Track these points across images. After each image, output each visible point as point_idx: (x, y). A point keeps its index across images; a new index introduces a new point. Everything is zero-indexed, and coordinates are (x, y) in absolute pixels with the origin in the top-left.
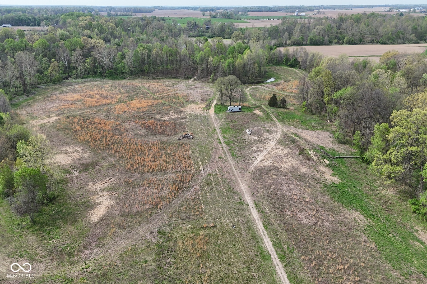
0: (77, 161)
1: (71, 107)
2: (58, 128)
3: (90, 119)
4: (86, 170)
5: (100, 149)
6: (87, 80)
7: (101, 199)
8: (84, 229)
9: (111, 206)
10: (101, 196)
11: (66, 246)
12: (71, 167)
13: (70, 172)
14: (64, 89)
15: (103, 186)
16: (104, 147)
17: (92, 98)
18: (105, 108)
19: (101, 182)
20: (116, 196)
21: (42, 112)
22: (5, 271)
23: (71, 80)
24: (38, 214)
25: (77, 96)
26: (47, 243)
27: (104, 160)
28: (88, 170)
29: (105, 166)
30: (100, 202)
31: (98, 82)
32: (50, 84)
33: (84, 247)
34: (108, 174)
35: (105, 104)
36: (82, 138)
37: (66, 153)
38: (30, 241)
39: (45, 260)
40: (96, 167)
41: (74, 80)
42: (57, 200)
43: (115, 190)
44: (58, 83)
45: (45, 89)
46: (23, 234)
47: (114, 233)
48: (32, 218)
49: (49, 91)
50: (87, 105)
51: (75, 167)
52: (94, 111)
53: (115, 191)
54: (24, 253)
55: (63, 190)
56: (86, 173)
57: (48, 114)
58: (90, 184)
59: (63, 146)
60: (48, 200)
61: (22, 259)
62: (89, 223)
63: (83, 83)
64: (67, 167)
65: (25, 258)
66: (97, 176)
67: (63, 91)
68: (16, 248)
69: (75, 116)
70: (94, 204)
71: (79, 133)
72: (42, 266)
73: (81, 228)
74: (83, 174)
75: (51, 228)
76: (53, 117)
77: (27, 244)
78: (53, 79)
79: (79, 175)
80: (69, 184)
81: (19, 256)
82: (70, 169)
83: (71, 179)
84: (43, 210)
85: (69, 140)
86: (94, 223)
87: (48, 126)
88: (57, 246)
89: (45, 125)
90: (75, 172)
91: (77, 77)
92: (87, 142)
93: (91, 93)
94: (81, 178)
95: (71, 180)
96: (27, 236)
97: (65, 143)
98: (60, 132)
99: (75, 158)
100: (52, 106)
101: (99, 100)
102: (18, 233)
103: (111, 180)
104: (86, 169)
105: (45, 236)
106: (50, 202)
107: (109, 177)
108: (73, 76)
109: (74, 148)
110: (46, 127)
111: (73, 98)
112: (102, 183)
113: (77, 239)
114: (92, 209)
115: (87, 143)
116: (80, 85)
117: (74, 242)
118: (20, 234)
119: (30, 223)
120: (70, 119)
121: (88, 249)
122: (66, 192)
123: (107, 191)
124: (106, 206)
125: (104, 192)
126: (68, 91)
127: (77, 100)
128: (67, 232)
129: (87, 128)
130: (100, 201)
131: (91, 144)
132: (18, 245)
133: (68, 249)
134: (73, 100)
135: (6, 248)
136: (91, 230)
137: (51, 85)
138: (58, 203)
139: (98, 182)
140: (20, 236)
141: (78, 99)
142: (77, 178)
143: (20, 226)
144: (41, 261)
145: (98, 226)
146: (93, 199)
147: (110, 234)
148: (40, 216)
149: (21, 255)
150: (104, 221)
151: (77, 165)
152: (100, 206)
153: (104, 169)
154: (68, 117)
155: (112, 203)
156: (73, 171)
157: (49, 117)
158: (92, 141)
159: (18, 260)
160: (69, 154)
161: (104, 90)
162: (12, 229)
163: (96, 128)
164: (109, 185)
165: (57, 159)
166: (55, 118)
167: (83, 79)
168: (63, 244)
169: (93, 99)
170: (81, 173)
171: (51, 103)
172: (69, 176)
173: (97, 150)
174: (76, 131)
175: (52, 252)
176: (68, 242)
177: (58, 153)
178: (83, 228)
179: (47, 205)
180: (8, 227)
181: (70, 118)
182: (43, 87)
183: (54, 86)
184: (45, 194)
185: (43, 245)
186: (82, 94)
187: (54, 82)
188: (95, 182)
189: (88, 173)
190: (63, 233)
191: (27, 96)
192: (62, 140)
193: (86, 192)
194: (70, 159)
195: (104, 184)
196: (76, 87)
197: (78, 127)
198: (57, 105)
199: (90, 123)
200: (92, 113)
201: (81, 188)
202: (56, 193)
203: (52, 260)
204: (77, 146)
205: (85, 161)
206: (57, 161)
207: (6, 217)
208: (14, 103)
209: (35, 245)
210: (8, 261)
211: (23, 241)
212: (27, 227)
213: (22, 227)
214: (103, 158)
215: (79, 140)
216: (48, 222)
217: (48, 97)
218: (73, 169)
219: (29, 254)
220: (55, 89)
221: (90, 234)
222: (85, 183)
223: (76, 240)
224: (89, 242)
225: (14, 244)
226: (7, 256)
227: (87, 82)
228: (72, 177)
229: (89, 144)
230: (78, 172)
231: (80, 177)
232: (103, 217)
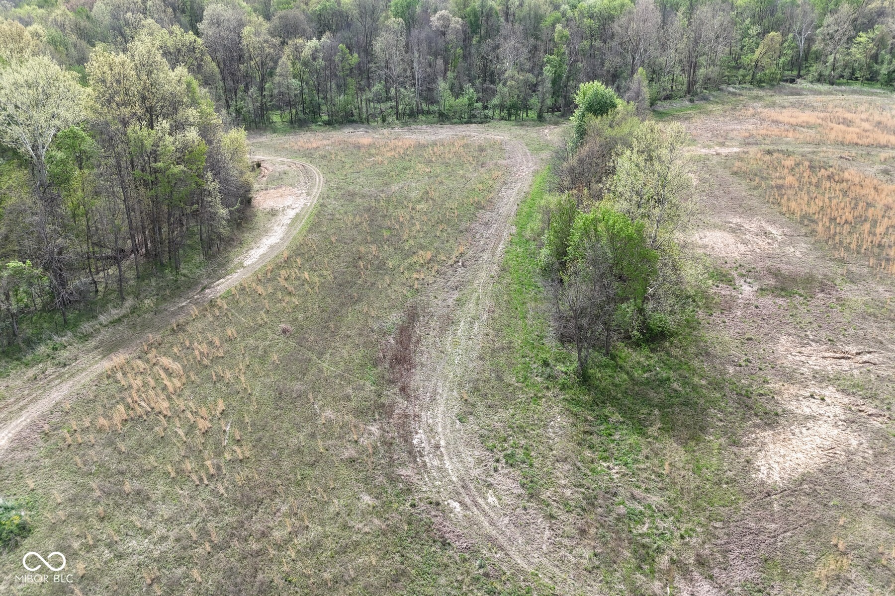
0: (762, 259)
1: (784, 135)
2: (735, 169)
3: (831, 169)
4: (783, 293)
5: (847, 249)
6: (843, 88)
7: (814, 406)
8: (718, 483)
9: (849, 453)
10: (812, 396)
11: (641, 512)
12: (739, 271)
13: (730, 282)
14: (778, 99)
15: (830, 367)
16: (859, 247)
17: (848, 126)
18: (883, 155)
19: (824, 347)
20: (876, 423)
21: (709, 135)
22: (454, 479)
23: (802, 84)
24: (605, 359)
25: (806, 116)
26: (592, 462)
27: (852, 282)
28: (791, 295)
29: (852, 304)
30: (807, 418)
31: (874, 97)
32: (748, 86)
33: (701, 562)
34: (861, 333)
35: (886, 146)
36: (793, 205)
37: (736, 230)
38: (552, 427)
39: (563, 517)
40: (821, 295)
41: (809, 85)
42: (667, 344)
43: (874, 397)
44: (768, 86)
45: (734, 94)
46: (544, 396)
47: (838, 577)
48: (583, 364)
49: (741, 98)
50: (832, 136)
51: (749, 273)
52: (847, 153)
53: (877, 402)
54: (520, 454)
55: (695, 324)
56: (780, 301)
57: (721, 140)
58: (783, 339)
59: (734, 211)
60: (644, 334)
61: (506, 471)
62: (745, 471)
63: (830, 93)
64: (728, 265)
65: (518, 472)
66: (815, 325)
67: (774, 103)
68: (510, 427)
69: (788, 154)
70: (780, 411)
71: (790, 192)
72: (547, 533)
73: (709, 475)
74: (767, 300)
75: (622, 419)
76: (732, 146)
77: (541, 431)
78: (759, 75)
79: (756, 300)
80: (716, 313)
81: (505, 456)
82: (735, 274)
83: (726, 302)
84: (623, 355)
85: (755, 202)
86: (763, 483)
87: (714, 162)
88: (615, 494)
89: (707, 158)
90: (746, 288)
91: (820, 79)
92: (807, 219)
93: (849, 116)
94: (757, 311)
95: (727, 307)
96: (551, 407)
97: (740, 206)
98: (736, 180)
99: (758, 251)
100: (739, 127)
101: (868, 134)
102: (534, 385)
103: (866, 357)
104: (782, 290)
105: (594, 437)
106: (647, 341)
107: (862, 344)
108: (810, 77)
109: (764, 224)
110: (707, 162)
111: (795, 119)
112: (826, 355)
113: (684, 508)
114: (769, 425)
115: (806, 222)
116: (823, 96)
117: (672, 514)
118: (539, 391)
119: (572, 375)
120: (774, 157)
121: (711, 577)
122: (703, 332)
123: (843, 391)
124: (827, 444)
125: (830, 388)
126: (786, 104)
127: (803, 124)
128: (661, 466)
129: (817, 186)
130: (807, 411)
131: (820, 228)
132: (519, 420)
133: (645, 529)
134: (795, 123)
135: (491, 411)
136: (745, 505)
137: (750, 89)
138: (668, 353)
139: (813, 344)
140: (537, 398)
141: (807, 123)
142: (747, 305)
143: (548, 369)
144: (552, 516)
145: (776, 507)
146: (780, 393)
147: (820, 572)
148: (606, 366)
149: (512, 456)
150: (805, 500)
151: (758, 269)
152: (804, 430)
153: (848, 311)
154: (769, 152)
155: (854, 443)
156: (740, 282)
157: (722, 145)
158: (826, 220)
159: (499, 466)
160: (744, 237)
161: (889, 115)
162: (527, 368)
163: (845, 193)
164: (856, 372)
165: (707, 240)
166: (736, 150)
167: (834, 86)
168: (633, 497)
169: (851, 129)
170: (762, 295)
171: (737, 122)
172: (725, 290)
173: (835, 248)
174: (780, 187)
175: (593, 504)
176: (655, 499)
177: (715, 226)
178: (716, 479)
179: (637, 345)
180: (523, 357)
181: (775, 155)
182: (731, 89)
183: (756, 92)
184: (641, 311)
185: (579, 464)
186: (822, 115)
187: (759, 83)
188: (802, 338)
189: (785, 305)
190: (647, 457)
191: (692, 101)
192: (735, 197)
193: (763, 359)
194: (742, 248)
195: (833, 361)
196: (810, 98)
197: (790, 179)
198: (750, 127)
199: (829, 178)
200: (841, 157)
201: (751, 339)
202: (671, 322)
203: (583, 532)
204: (773, 222)
205: (785, 267)
206: (706, 241)
207: (530, 329)
208: (661, 109)
209: (560, 445)
210: (477, 453)
211: (536, 416)
212: (561, 381)
213: (549, 376)
214: (851, 278)
215: (784, 209)
216: (619, 395)
217: (734, 109)
218: (742, 276)
219: (531, 465)
220: (757, 98)
221: (736, 517)
222: (767, 330)
223: (681, 512)
224: (725, 552)
225: (512, 411)
226: (481, 436)
227: (843, 92)
228: (733, 299)
229: (813, 226)
230: (755, 288)
231: (757, 307)
232: (803, 480)
